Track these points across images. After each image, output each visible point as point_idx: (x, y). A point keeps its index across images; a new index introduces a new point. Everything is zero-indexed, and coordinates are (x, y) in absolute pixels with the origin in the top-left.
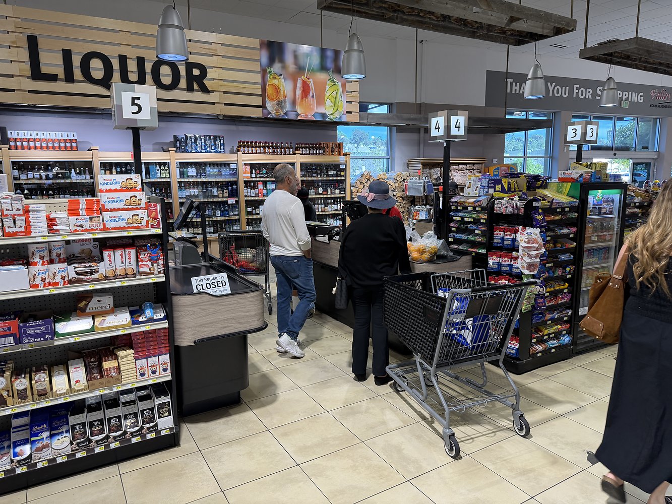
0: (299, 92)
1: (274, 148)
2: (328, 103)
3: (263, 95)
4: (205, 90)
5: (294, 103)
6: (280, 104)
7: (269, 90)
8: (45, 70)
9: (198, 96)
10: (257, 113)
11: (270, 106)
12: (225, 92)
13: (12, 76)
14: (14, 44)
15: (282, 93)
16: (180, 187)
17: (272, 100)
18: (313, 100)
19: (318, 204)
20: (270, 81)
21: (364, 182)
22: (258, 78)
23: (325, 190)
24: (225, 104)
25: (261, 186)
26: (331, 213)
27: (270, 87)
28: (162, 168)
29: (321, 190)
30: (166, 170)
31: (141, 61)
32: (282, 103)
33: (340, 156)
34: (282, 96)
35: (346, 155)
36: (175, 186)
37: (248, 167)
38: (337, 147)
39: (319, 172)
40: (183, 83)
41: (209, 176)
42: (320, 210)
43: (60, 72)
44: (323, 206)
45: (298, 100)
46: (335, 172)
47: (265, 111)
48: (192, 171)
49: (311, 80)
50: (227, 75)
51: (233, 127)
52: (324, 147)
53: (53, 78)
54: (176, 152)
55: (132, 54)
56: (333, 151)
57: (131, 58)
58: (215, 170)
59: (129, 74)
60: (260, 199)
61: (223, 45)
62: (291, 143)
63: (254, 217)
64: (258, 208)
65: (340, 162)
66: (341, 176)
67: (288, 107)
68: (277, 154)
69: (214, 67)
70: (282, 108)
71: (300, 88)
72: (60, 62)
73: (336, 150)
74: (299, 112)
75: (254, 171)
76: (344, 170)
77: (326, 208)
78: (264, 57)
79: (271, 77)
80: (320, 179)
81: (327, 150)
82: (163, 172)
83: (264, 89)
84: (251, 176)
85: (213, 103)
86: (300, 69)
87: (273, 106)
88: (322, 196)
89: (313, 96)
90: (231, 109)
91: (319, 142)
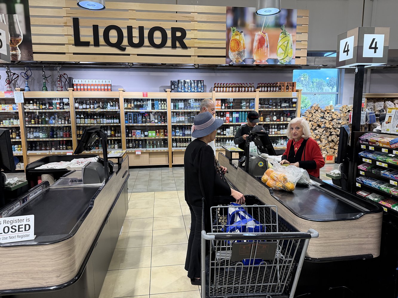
0: (255, 44)
1: (240, 87)
2: (280, 51)
3: (227, 48)
4: (184, 46)
5: (251, 52)
6: (240, 54)
7: (232, 44)
8: (82, 39)
9: (179, 51)
10: (222, 62)
11: (232, 56)
12: (199, 48)
13: (64, 44)
14: (66, 24)
15: (242, 45)
16: (173, 116)
17: (234, 51)
18: (267, 49)
19: (272, 128)
20: (233, 37)
21: (313, 112)
22: (224, 35)
23: (279, 118)
24: (199, 56)
25: (228, 115)
26: (282, 135)
27: (233, 41)
28: (162, 102)
29: (275, 118)
30: (165, 104)
31: (141, 29)
32: (241, 53)
33: (293, 92)
34: (242, 47)
35: (298, 91)
36: (169, 115)
37: (220, 102)
38: (291, 85)
39: (274, 104)
40: (169, 43)
41: (192, 108)
42: (273, 133)
43: (91, 40)
44: (276, 130)
45: (255, 50)
46: (288, 104)
47: (228, 60)
48: (181, 105)
49: (266, 34)
50: (200, 35)
51: (213, 74)
52: (280, 86)
53: (87, 44)
54: (171, 92)
55: (136, 24)
56: (288, 89)
57: (135, 28)
58: (197, 104)
59: (134, 39)
60: (227, 124)
61: (199, 13)
62: (253, 83)
63: (222, 136)
64: (226, 130)
65: (293, 97)
66: (293, 107)
67: (246, 55)
68: (242, 92)
69: (191, 30)
70: (241, 56)
71: (257, 41)
72: (92, 33)
73: (290, 87)
74: (255, 59)
75: (223, 105)
76: (295, 103)
77: (279, 132)
78: (229, 19)
79: (234, 34)
80: (275, 110)
81: (283, 88)
82: (163, 105)
83: (228, 44)
84: (221, 107)
85: (190, 56)
86: (258, 27)
87: (234, 55)
88: (275, 123)
89: (267, 47)
90: (202, 60)
91: (275, 82)
